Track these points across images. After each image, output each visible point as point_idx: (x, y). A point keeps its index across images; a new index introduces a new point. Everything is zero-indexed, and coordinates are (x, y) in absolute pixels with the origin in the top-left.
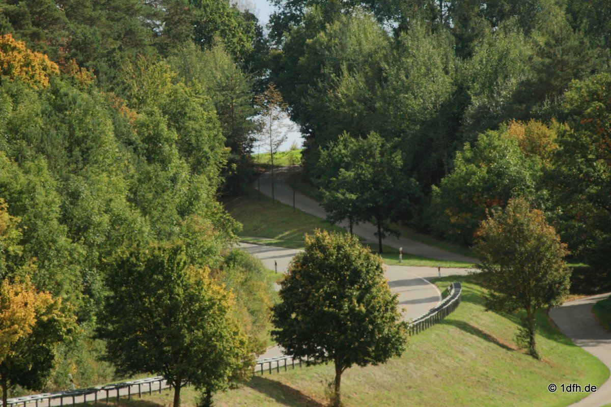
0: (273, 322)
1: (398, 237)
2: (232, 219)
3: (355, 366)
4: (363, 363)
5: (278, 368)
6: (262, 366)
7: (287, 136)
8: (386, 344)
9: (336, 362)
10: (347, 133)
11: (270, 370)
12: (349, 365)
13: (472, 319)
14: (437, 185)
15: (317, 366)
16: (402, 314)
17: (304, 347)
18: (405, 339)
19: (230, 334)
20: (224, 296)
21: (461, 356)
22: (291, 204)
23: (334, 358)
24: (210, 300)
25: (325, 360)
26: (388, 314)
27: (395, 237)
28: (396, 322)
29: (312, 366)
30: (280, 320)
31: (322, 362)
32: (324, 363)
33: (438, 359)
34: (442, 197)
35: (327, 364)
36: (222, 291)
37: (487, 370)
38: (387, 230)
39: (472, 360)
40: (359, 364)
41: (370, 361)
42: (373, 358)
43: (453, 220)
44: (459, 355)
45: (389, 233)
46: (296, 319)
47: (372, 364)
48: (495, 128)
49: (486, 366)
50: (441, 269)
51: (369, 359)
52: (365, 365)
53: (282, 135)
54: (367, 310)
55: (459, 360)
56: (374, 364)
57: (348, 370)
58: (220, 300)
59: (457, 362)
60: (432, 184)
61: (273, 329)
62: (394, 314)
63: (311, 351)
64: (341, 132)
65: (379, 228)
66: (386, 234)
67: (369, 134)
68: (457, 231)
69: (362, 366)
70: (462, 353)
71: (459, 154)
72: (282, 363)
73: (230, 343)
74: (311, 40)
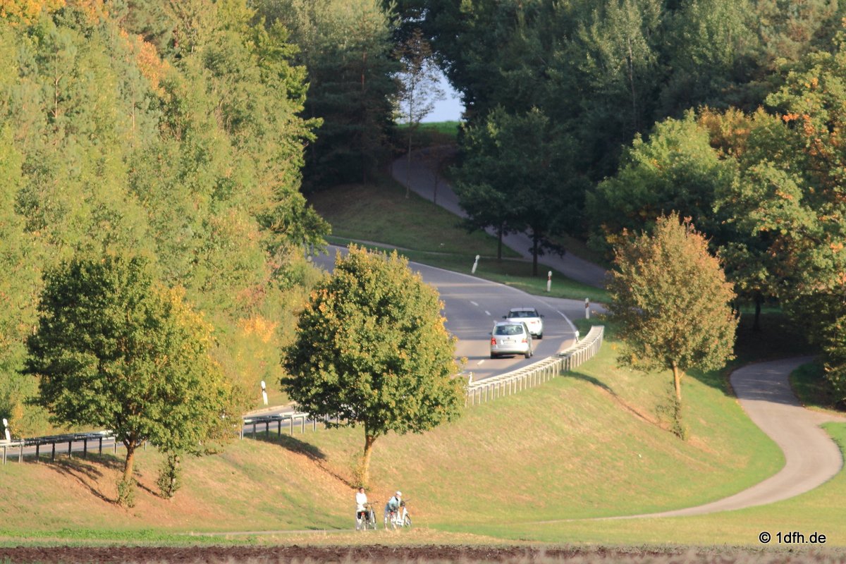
0: (286, 366)
1: (561, 255)
7: (435, 105)
9: (366, 426)
10: (502, 106)
12: (384, 432)
15: (341, 429)
22: (432, 200)
23: (364, 420)
25: (351, 421)
27: (557, 256)
29: (333, 429)
30: (294, 363)
31: (347, 424)
32: (350, 425)
34: (598, 207)
35: (354, 426)
38: (547, 244)
41: (412, 428)
43: (610, 239)
45: (549, 249)
47: (414, 432)
52: (404, 433)
53: (426, 103)
56: (417, 432)
57: (383, 437)
61: (285, 376)
63: (333, 409)
65: (535, 242)
66: (545, 250)
73: (205, 392)
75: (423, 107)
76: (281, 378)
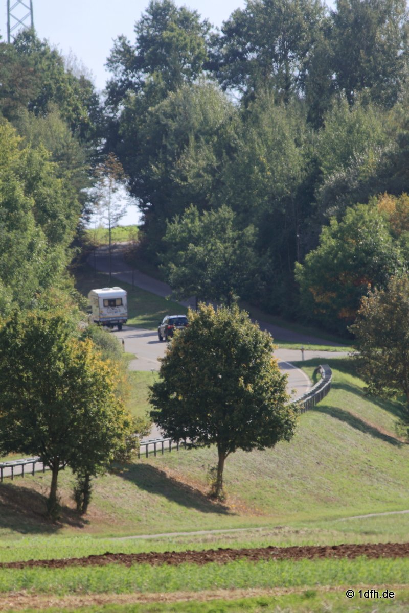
0: (152, 402)
2: (79, 293)
3: (239, 451)
4: (247, 447)
5: (155, 452)
6: (147, 447)
7: (126, 210)
8: (274, 427)
9: (218, 446)
10: (194, 206)
11: (147, 453)
12: (233, 450)
13: (347, 404)
14: (301, 262)
15: (200, 449)
16: (292, 395)
17: (185, 429)
18: (294, 422)
19: (113, 412)
20: (108, 373)
21: (341, 444)
22: (130, 282)
23: (217, 442)
24: (93, 376)
25: (208, 443)
26: (277, 395)
28: (285, 405)
29: (193, 449)
30: (160, 400)
31: (204, 446)
32: (206, 446)
33: (318, 445)
34: (305, 274)
35: (209, 447)
36: (106, 367)
37: (369, 459)
39: (352, 447)
40: (244, 449)
41: (255, 446)
42: (259, 442)
43: (318, 299)
44: (338, 441)
46: (176, 399)
47: (258, 449)
48: (365, 201)
49: (367, 454)
50: (304, 352)
51: (255, 443)
52: (250, 450)
53: (121, 209)
54: (255, 391)
55: (340, 447)
56: (261, 449)
57: (232, 454)
58: (104, 377)
59: (338, 449)
60: (294, 261)
61: (152, 409)
62: (283, 396)
63: (192, 434)
64: (188, 206)
67: (221, 208)
68: (321, 311)
69: (247, 451)
70: (342, 439)
71: (325, 229)
72: (159, 446)
73: (113, 423)
74: (153, 108)
75: (118, 212)
76: (150, 411)
